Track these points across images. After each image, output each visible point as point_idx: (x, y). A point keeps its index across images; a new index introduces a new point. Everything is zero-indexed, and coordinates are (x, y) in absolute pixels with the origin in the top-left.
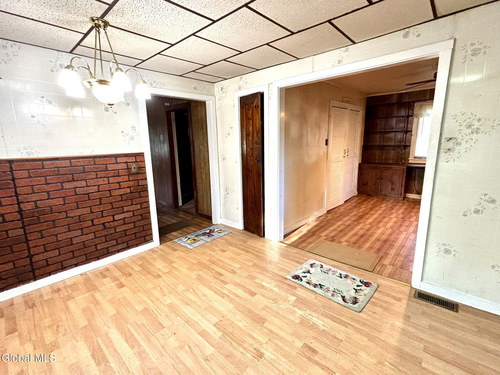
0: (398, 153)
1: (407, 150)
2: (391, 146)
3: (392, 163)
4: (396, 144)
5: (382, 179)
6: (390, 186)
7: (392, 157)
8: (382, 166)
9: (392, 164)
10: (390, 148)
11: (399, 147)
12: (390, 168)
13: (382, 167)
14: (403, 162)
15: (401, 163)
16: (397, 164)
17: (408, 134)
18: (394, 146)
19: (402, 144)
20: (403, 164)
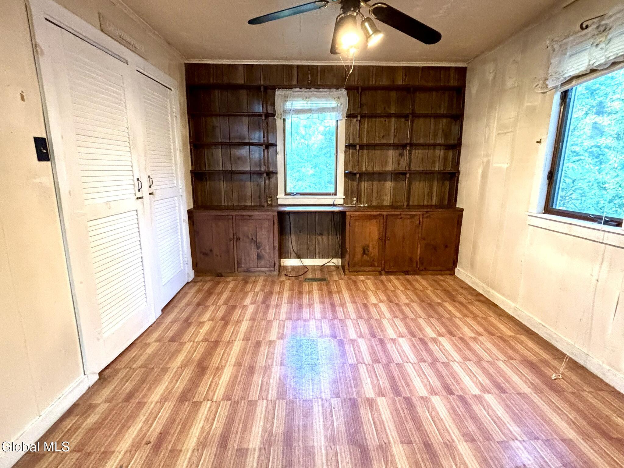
0: (259, 185)
1: (273, 180)
2: (244, 173)
3: (252, 206)
4: (254, 170)
5: (238, 239)
6: (253, 253)
7: (249, 194)
8: (234, 213)
9: (252, 208)
10: (244, 177)
11: (260, 174)
12: (250, 216)
13: (236, 215)
14: (269, 203)
15: (266, 205)
16: (260, 207)
17: (271, 149)
18: (251, 173)
19: (263, 168)
20: (270, 208)
